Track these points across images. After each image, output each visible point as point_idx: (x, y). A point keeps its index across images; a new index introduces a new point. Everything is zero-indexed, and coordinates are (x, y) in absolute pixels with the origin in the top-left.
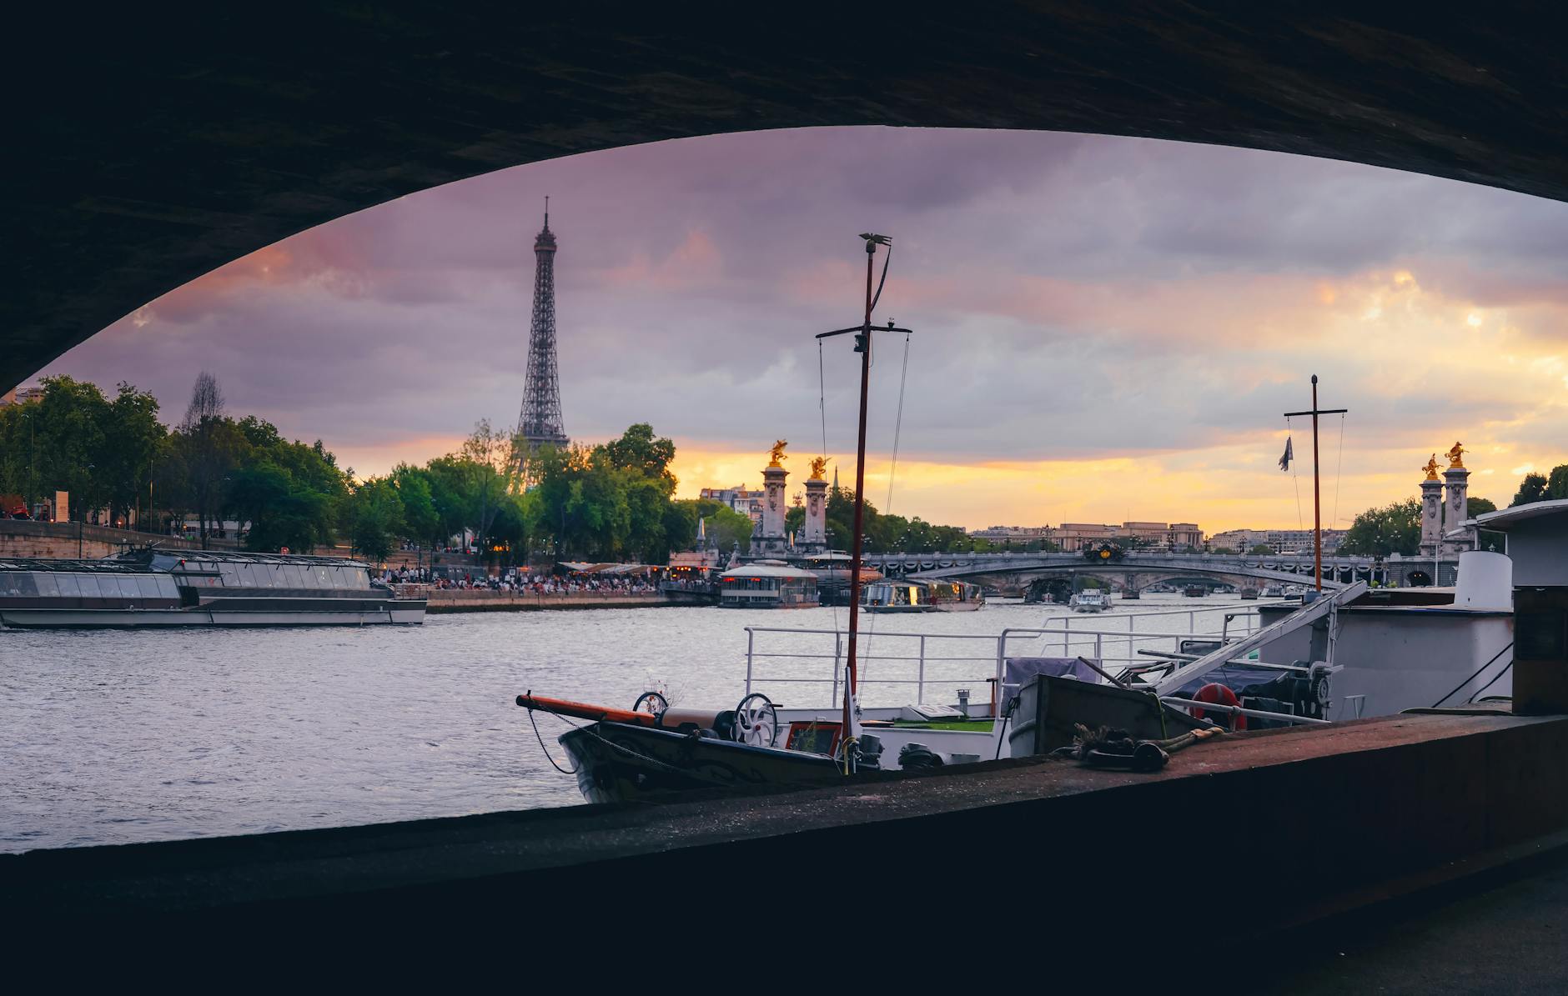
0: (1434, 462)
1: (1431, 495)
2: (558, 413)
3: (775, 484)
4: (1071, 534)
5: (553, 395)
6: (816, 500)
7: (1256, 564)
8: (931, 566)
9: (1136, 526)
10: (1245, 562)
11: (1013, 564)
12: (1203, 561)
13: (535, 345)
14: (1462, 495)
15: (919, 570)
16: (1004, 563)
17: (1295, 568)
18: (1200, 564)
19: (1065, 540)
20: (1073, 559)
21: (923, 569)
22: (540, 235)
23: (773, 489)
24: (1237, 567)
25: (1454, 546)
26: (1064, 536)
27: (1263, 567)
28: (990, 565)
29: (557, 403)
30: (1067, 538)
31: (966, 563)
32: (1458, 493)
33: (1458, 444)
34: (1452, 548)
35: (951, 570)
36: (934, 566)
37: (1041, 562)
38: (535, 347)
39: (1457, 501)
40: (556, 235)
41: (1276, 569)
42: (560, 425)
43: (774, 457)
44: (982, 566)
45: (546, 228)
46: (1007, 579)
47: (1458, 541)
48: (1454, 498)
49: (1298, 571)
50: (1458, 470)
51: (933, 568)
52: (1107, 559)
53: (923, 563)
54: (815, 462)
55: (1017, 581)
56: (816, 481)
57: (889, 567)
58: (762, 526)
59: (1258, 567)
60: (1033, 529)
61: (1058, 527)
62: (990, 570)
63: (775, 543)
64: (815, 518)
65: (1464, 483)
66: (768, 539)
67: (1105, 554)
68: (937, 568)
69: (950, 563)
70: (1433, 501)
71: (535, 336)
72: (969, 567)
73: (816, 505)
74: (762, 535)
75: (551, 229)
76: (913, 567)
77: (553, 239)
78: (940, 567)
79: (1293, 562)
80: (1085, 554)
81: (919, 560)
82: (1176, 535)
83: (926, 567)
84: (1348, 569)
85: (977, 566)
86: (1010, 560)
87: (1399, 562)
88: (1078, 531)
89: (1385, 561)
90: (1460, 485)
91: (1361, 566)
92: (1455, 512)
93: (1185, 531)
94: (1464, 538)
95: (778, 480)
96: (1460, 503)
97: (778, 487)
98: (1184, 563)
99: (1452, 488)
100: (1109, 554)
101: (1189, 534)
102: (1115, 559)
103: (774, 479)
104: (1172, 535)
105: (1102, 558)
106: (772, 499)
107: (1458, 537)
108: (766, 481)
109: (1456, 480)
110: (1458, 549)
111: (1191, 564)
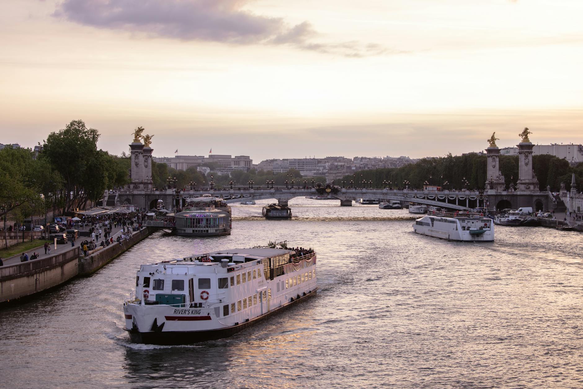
0: (494, 137)
1: (493, 155)
3: (138, 152)
4: (181, 161)
6: (147, 159)
7: (413, 195)
12: (383, 194)
17: (435, 197)
23: (136, 155)
24: (403, 197)
25: (526, 186)
26: (177, 162)
30: (179, 163)
32: (527, 156)
33: (527, 129)
34: (525, 187)
39: (527, 161)
41: (424, 198)
43: (136, 137)
47: (527, 183)
48: (525, 159)
49: (436, 200)
50: (527, 143)
56: (147, 148)
59: (414, 197)
64: (146, 168)
65: (531, 150)
66: (135, 183)
67: (328, 190)
70: (494, 158)
79: (434, 194)
80: (317, 190)
81: (222, 194)
82: (239, 161)
84: (464, 199)
87: (494, 195)
88: (185, 159)
89: (485, 194)
90: (528, 152)
91: (471, 197)
92: (526, 167)
93: (243, 160)
94: (531, 181)
95: (140, 149)
96: (528, 162)
97: (139, 153)
98: (373, 195)
99: (524, 153)
100: (330, 190)
101: (246, 161)
102: (334, 193)
103: (137, 150)
104: (237, 161)
105: (327, 193)
106: (136, 161)
107: (527, 181)
108: (133, 150)
109: (526, 149)
110: (528, 188)
111: (376, 195)
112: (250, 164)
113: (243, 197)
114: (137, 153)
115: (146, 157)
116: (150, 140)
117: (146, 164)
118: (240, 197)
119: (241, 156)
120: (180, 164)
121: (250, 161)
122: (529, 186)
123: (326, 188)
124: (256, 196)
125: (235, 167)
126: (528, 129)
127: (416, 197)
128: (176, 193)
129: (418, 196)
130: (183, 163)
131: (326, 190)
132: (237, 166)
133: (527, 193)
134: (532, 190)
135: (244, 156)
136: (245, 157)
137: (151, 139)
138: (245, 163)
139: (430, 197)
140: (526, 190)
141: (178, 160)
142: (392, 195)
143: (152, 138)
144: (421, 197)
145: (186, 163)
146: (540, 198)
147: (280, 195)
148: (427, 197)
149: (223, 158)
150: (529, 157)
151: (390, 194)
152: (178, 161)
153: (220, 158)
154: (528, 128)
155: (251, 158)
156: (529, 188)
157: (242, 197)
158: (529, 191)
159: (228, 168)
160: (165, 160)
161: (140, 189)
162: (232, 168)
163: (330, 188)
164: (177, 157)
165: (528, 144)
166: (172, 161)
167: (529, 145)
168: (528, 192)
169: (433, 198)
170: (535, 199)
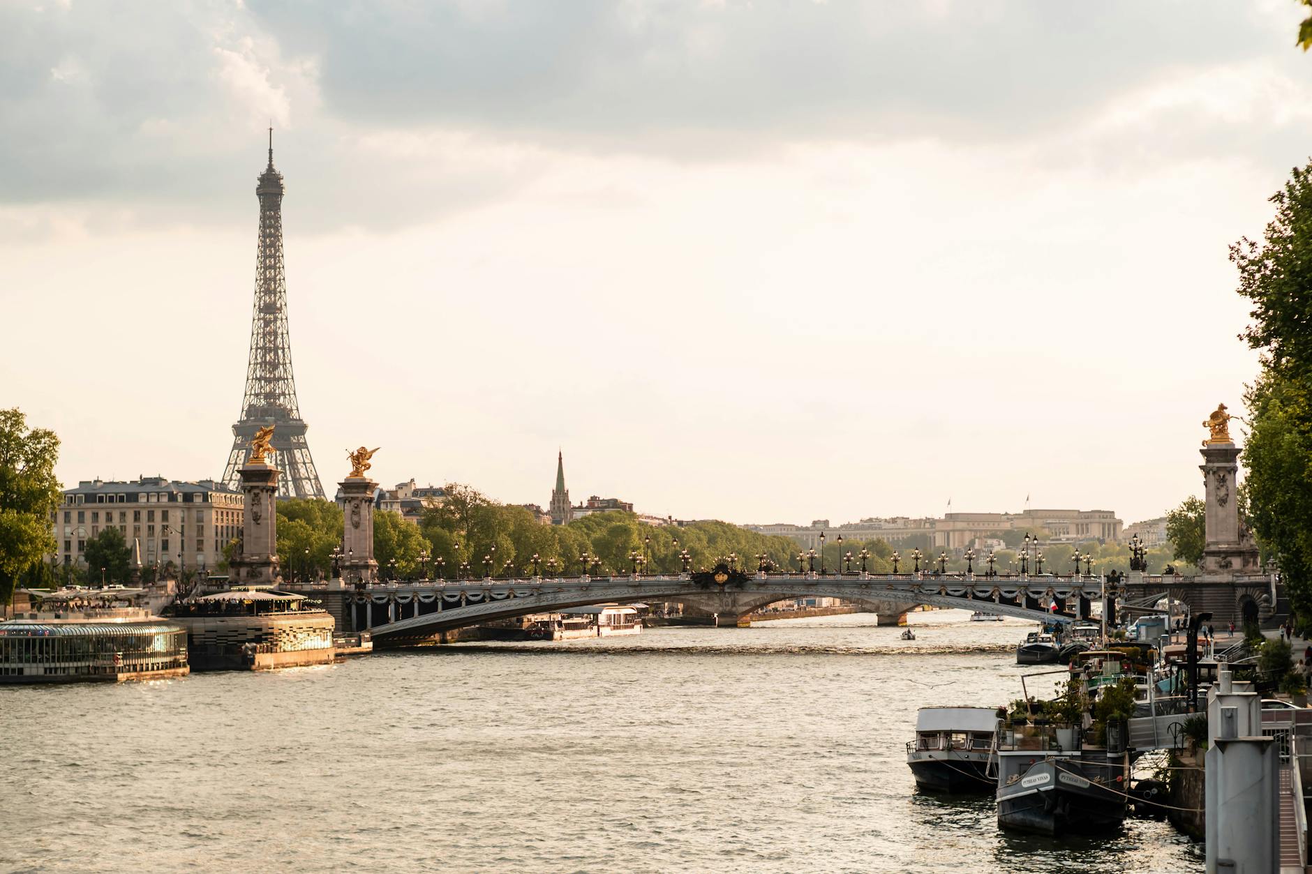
2: (292, 392)
3: (257, 487)
4: (960, 525)
5: (285, 370)
6: (357, 507)
7: (937, 589)
8: (479, 598)
9: (1039, 514)
10: (920, 585)
11: (593, 593)
13: (261, 310)
14: (1229, 483)
15: (464, 603)
16: (580, 593)
18: (856, 590)
19: (951, 534)
20: (677, 584)
21: (469, 603)
22: (262, 175)
23: (256, 495)
25: (1220, 559)
26: (951, 528)
27: (947, 594)
28: (561, 595)
29: (290, 381)
31: (528, 592)
32: (1223, 480)
33: (1222, 407)
34: (1217, 563)
35: (507, 602)
36: (484, 597)
37: (631, 590)
38: (260, 312)
39: (1222, 493)
40: (282, 174)
42: (294, 408)
44: (549, 596)
45: (270, 166)
46: (721, 600)
47: (1224, 552)
48: (1218, 488)
50: (1221, 445)
51: (482, 601)
52: (724, 584)
53: (469, 593)
54: (356, 453)
55: (734, 603)
56: (357, 479)
57: (422, 600)
58: (242, 546)
59: (940, 593)
60: (915, 521)
61: (943, 517)
62: (562, 602)
63: (259, 569)
64: (357, 530)
65: (1231, 464)
66: (250, 564)
67: (721, 578)
68: (487, 600)
69: (506, 593)
71: (260, 299)
72: (532, 598)
73: (358, 514)
74: (242, 558)
75: (277, 167)
76: (456, 599)
77: (280, 179)
78: (493, 599)
80: (694, 577)
81: (463, 590)
83: (472, 599)
85: (543, 597)
86: (640, 585)
87: (1140, 585)
88: (968, 522)
89: (1122, 583)
90: (1225, 467)
91: (1088, 591)
92: (1220, 508)
93: (1097, 520)
94: (1234, 547)
95: (262, 481)
96: (1227, 495)
97: (262, 491)
98: (835, 589)
99: (1214, 473)
100: (726, 577)
101: (1104, 524)
102: (735, 584)
103: (256, 481)
104: (1082, 525)
105: (717, 583)
106: (255, 509)
107: (1224, 547)
108: (247, 484)
109: (1218, 462)
110: (1223, 564)
111: (843, 590)
112: (1114, 529)
113: (515, 597)
114: (257, 491)
115: (356, 502)
116: (369, 462)
117: (356, 518)
118: (508, 597)
119: (1092, 511)
120: (957, 533)
121: (1115, 524)
122: (1229, 559)
123: (716, 573)
124: (545, 593)
125: (1068, 539)
126: (1226, 408)
127: (943, 593)
128: (356, 588)
129: (949, 589)
130: (962, 531)
131: (716, 577)
132: (1075, 536)
133: (1225, 578)
134: (1238, 571)
135: (1099, 512)
136: (1101, 515)
137: (370, 457)
138: (1103, 529)
139: (980, 592)
140: (1221, 570)
141: (951, 523)
142: (882, 589)
143: (374, 455)
144: (957, 594)
145: (970, 530)
146: (1250, 591)
147: (604, 591)
148: (973, 593)
149: (1057, 517)
150: (1228, 482)
151: (878, 587)
152: (950, 526)
153: (1049, 517)
154: (1225, 405)
155: (1117, 516)
156: (1228, 565)
157: (512, 596)
158: (1228, 572)
159: (1053, 540)
160: (927, 525)
161: (263, 579)
162: (1060, 540)
163: (726, 572)
164: (950, 517)
165: (1224, 447)
166: (939, 526)
167: (1226, 450)
168: (1225, 575)
169: (988, 594)
170: (1240, 592)
